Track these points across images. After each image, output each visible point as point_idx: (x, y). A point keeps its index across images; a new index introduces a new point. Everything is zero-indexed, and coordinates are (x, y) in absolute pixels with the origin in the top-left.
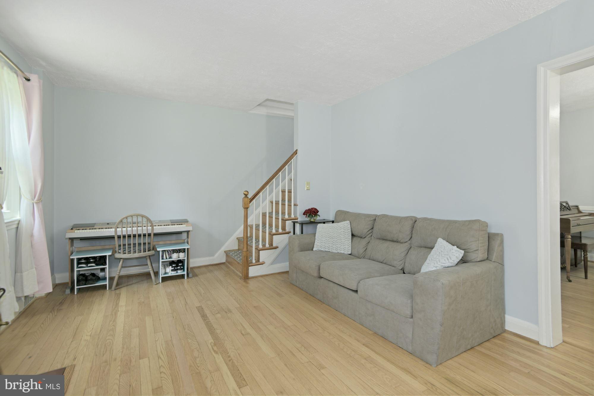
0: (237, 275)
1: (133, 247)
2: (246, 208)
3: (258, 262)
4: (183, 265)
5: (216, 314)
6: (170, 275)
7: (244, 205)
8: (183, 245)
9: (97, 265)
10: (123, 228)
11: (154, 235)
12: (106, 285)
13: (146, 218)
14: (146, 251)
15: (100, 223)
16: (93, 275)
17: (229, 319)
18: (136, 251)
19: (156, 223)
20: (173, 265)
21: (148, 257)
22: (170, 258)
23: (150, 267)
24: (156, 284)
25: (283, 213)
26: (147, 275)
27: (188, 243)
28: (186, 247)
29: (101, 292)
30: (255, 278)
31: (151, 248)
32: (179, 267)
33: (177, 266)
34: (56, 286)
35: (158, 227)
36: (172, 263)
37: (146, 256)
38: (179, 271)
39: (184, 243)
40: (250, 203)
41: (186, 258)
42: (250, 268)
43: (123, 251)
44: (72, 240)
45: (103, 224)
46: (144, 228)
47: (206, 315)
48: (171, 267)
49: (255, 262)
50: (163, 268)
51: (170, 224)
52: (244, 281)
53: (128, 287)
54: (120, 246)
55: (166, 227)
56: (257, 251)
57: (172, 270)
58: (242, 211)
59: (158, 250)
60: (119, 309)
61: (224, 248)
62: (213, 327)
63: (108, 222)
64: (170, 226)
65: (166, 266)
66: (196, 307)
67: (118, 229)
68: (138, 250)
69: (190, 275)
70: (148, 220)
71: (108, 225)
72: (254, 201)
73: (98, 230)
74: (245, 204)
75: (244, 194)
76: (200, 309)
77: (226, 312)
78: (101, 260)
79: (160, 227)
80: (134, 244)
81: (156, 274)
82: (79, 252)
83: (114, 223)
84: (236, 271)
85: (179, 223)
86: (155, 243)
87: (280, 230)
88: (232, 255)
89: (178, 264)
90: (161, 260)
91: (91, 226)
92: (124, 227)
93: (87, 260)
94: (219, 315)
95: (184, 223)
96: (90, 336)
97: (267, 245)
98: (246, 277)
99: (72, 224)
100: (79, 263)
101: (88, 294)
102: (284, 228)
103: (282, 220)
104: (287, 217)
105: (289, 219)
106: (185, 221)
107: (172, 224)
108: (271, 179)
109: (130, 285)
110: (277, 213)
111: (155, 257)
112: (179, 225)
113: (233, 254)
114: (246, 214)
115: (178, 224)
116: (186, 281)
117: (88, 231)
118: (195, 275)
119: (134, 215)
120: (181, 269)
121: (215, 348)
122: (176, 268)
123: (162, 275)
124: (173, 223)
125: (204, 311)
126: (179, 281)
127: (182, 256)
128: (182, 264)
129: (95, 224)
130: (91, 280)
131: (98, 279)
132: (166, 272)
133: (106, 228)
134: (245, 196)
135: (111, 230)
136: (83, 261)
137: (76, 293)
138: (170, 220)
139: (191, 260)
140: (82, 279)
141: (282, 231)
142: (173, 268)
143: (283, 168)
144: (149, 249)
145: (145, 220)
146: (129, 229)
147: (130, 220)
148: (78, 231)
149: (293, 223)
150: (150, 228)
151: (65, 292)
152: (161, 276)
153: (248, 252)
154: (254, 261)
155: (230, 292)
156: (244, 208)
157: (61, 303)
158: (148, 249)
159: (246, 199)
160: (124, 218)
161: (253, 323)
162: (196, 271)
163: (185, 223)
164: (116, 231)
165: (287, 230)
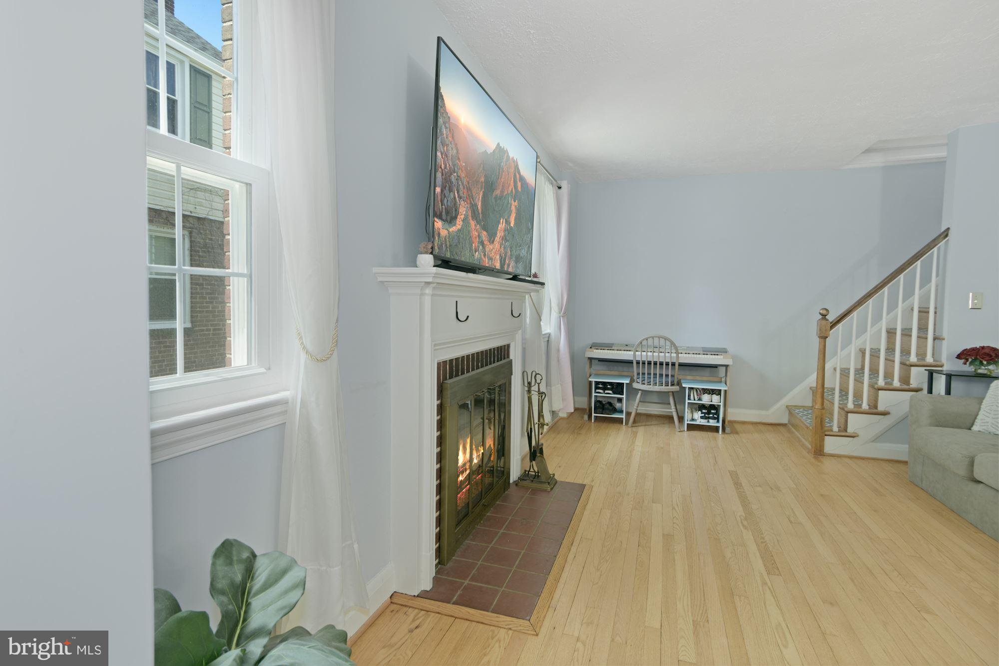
0: (803, 446)
1: (654, 377)
2: (824, 338)
3: (843, 431)
4: (717, 413)
5: (756, 486)
6: (698, 423)
7: (819, 333)
8: (719, 384)
9: (614, 393)
10: (643, 353)
11: (679, 365)
12: (623, 418)
13: (670, 342)
14: (668, 386)
15: (618, 344)
16: (610, 404)
17: (774, 497)
18: (656, 383)
19: (683, 350)
20: (704, 411)
21: (671, 394)
22: (700, 399)
23: (673, 407)
24: (679, 430)
25: (906, 352)
26: (669, 419)
27: (726, 384)
28: (723, 388)
29: (617, 426)
30: (835, 458)
31: (675, 382)
32: (711, 415)
33: (709, 413)
34: (576, 409)
35: (685, 355)
36: (701, 407)
37: (669, 392)
38: (711, 421)
39: (721, 382)
40: (830, 330)
41: (722, 404)
42: (827, 438)
43: (642, 381)
44: (591, 359)
45: (621, 345)
46: (667, 354)
47: (741, 483)
48: (700, 412)
49: (837, 430)
50: (689, 411)
51: (702, 352)
52: (814, 457)
53: (646, 427)
54: (638, 374)
55: (695, 355)
56: (843, 413)
57: (702, 417)
58: (816, 341)
59: (684, 386)
60: (635, 448)
61: (786, 401)
62: (748, 500)
63: (627, 343)
64: (700, 356)
65: (693, 410)
66: (729, 471)
67: (637, 353)
68: (659, 382)
69: (728, 430)
70: (672, 343)
71: (627, 347)
72: (840, 325)
73: (616, 352)
74: (820, 330)
75: (820, 313)
76: (734, 476)
77: (772, 489)
78: (618, 388)
79: (687, 355)
80: (654, 374)
81: (681, 419)
82: (597, 375)
83: (634, 345)
84: (803, 440)
85: (714, 353)
86: (680, 377)
87: (896, 383)
88: (798, 414)
89: (710, 410)
90: (687, 401)
91: (609, 347)
92: (644, 351)
93: (605, 386)
94: (759, 489)
95: (721, 354)
96: (606, 465)
97: (865, 406)
98: (819, 452)
99: (590, 342)
100: (596, 388)
101: (605, 425)
102: (905, 379)
103: (902, 363)
104: (913, 358)
105: (918, 363)
106: (724, 351)
107: (704, 353)
108: (878, 289)
109: (649, 425)
110: (890, 349)
111: (679, 396)
112: (714, 356)
113: (801, 412)
114: (822, 347)
115: (712, 353)
116: (720, 436)
117: (606, 351)
118: (735, 432)
119: (656, 337)
120: (714, 418)
121: (745, 523)
122: (707, 415)
123: (688, 421)
124: (706, 351)
125: (739, 478)
126: (710, 434)
127: (715, 400)
128: (715, 411)
129: (613, 344)
130: (608, 409)
131: (615, 410)
132: (693, 418)
133: (624, 350)
134: (821, 317)
135: (630, 352)
136: (601, 386)
137: (593, 422)
138: (702, 348)
139: (730, 410)
140: (599, 406)
141: (900, 385)
142: (703, 415)
143: (909, 267)
144: (673, 383)
145: (668, 343)
146: (649, 354)
147: (650, 341)
148: (597, 351)
149: (927, 372)
150: (674, 355)
151: (583, 417)
152: (686, 422)
153: (824, 411)
154: (835, 429)
155: (784, 465)
156: (819, 337)
157: (580, 428)
158: (671, 382)
159: (824, 322)
160: (643, 340)
161: (813, 514)
162: (738, 427)
163: (723, 354)
164: (635, 355)
165: (914, 384)
